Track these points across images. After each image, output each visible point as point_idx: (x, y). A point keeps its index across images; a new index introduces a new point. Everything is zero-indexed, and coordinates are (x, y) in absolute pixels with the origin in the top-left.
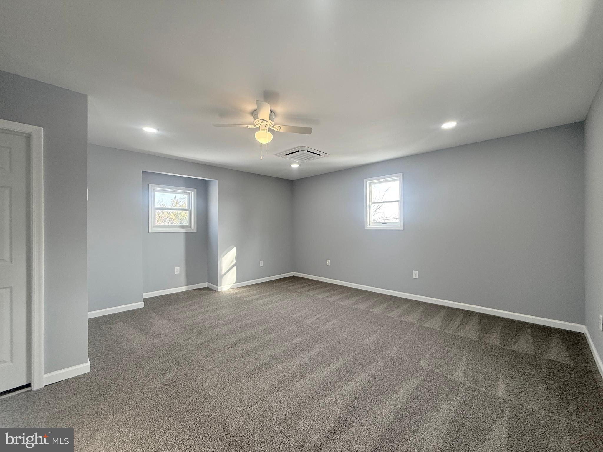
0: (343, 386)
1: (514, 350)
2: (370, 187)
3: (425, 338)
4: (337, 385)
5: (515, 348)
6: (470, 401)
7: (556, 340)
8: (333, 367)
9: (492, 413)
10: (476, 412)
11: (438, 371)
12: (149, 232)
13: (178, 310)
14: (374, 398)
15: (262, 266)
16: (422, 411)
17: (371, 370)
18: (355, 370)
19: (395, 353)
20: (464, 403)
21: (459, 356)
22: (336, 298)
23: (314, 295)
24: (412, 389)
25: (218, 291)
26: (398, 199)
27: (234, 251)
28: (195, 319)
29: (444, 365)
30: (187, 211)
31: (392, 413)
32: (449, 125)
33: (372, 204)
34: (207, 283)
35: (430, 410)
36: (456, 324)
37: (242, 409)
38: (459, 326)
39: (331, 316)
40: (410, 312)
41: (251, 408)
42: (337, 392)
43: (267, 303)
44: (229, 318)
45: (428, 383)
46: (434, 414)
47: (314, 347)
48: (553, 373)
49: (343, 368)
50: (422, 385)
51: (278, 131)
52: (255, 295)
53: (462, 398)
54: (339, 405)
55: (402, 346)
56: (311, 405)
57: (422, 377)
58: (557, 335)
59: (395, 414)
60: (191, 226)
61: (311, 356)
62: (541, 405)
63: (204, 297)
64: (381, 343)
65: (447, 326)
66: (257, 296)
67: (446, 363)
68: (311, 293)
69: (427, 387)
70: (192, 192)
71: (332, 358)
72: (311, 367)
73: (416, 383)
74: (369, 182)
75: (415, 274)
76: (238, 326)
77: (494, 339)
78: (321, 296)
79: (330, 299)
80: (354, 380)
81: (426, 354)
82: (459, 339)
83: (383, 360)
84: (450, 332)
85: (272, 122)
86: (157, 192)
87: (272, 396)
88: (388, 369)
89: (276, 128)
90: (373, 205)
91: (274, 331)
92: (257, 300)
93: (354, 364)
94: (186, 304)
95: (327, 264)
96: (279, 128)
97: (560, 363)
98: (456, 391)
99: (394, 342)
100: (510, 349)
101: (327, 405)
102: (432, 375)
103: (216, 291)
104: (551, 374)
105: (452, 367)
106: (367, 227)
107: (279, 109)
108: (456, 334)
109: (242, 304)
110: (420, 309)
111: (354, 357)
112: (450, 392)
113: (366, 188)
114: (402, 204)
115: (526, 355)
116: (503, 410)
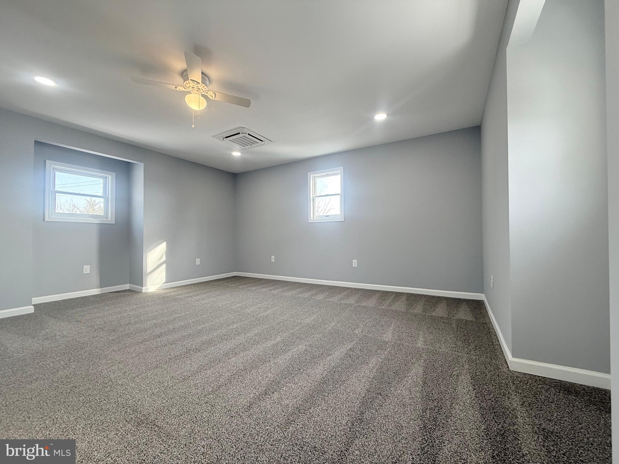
0: (279, 356)
1: (432, 315)
2: (314, 181)
3: (361, 313)
4: (272, 357)
5: (434, 314)
6: (395, 353)
7: (464, 307)
8: (270, 343)
9: (412, 359)
10: (399, 360)
11: (370, 336)
12: (45, 220)
13: (85, 312)
14: (308, 362)
15: (199, 264)
16: (353, 365)
17: (308, 341)
18: (293, 343)
19: (333, 326)
20: (389, 355)
21: (389, 323)
22: (280, 290)
23: (256, 289)
24: (346, 351)
25: (143, 292)
26: (339, 192)
27: (163, 246)
28: (107, 319)
29: (376, 331)
30: (102, 199)
31: (325, 370)
32: (381, 117)
33: (315, 198)
34: (128, 285)
35: (361, 363)
36: (388, 302)
37: (159, 390)
38: (390, 303)
39: (273, 304)
40: (349, 296)
41: (171, 388)
42: (272, 362)
43: (203, 298)
44: (154, 314)
45: (361, 345)
46: (364, 366)
47: (252, 330)
48: (460, 327)
49: (280, 343)
50: (355, 347)
51: (213, 99)
52: (189, 293)
53: (388, 352)
54: (273, 372)
55: (340, 321)
56: (243, 376)
57: (355, 341)
58: (464, 303)
59: (328, 371)
60: (107, 217)
61: (247, 338)
62: (450, 348)
63: (123, 298)
64: (320, 321)
65: (380, 304)
66: (191, 294)
67: (377, 329)
68: (253, 288)
69: (359, 348)
70: (110, 176)
71: (270, 336)
72: (246, 346)
73: (350, 346)
74: (313, 176)
75: (355, 263)
76: (164, 320)
77: (418, 309)
78: (264, 290)
79: (273, 292)
80: (291, 350)
81: (360, 325)
82: (390, 311)
83: (320, 333)
84: (383, 307)
85: (205, 87)
86: (57, 171)
87: (198, 375)
88: (325, 339)
89: (210, 95)
90: (317, 198)
91: (208, 321)
92: (191, 297)
93: (292, 339)
94: (97, 306)
95: (272, 260)
96: (214, 94)
97: (465, 320)
98: (384, 347)
99: (333, 319)
100: (429, 315)
101: (260, 373)
102: (364, 339)
103: (139, 292)
104: (459, 327)
105: (382, 332)
106: (311, 220)
107: (213, 72)
108: (388, 308)
109: (172, 301)
110: (358, 293)
111: (293, 334)
112: (378, 349)
113: (310, 182)
114: (343, 197)
115: (441, 318)
116: (420, 355)
